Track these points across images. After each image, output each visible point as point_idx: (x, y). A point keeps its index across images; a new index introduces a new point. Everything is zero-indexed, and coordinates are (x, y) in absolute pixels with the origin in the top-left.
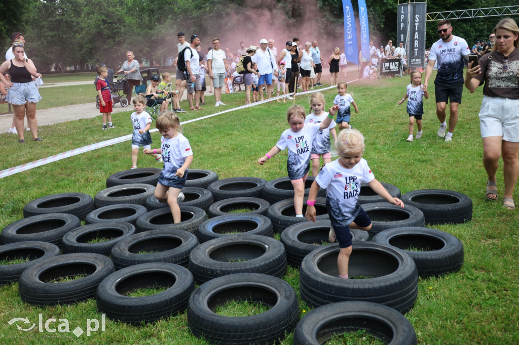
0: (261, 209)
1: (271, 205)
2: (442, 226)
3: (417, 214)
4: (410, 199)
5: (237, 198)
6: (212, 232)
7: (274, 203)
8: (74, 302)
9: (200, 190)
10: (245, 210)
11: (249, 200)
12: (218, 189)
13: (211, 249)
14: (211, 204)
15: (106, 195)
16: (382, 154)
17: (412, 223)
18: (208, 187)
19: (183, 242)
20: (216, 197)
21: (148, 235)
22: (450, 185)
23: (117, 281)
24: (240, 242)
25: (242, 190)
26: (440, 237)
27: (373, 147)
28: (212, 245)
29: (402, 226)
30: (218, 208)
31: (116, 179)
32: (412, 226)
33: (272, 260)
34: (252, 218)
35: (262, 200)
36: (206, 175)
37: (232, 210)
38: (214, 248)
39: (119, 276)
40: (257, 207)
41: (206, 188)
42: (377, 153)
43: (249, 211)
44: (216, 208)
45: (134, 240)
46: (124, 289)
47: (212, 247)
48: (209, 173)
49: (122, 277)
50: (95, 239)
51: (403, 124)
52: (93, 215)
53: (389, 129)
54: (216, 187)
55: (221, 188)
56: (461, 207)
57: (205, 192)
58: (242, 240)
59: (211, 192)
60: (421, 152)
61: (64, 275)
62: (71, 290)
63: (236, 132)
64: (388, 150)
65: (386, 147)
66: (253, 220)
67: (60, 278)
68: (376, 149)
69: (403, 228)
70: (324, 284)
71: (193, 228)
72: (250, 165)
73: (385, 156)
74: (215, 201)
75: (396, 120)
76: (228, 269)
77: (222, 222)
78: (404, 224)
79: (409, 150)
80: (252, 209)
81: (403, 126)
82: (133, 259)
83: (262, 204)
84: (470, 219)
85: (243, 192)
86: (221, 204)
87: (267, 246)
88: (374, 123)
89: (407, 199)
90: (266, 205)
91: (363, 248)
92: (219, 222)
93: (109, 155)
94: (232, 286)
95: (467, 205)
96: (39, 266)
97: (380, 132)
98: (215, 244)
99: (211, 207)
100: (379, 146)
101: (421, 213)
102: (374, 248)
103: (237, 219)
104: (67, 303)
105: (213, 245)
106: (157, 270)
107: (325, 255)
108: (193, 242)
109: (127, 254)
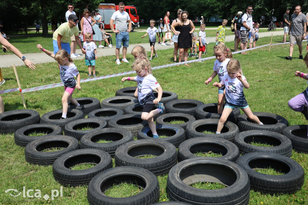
0: (187, 123)
4: (290, 131)
6: (146, 134)
12: (172, 106)
15: (108, 102)
19: (124, 137)
21: (108, 130)
23: (69, 157)
24: (153, 144)
30: (163, 118)
33: (160, 161)
36: (170, 95)
37: (174, 121)
39: (72, 154)
40: (187, 120)
45: (99, 132)
47: (135, 144)
48: (173, 94)
49: (73, 155)
50: (86, 127)
52: (93, 113)
54: (171, 104)
58: (155, 143)
66: (174, 129)
67: (53, 148)
76: (130, 162)
83: (191, 120)
85: (183, 110)
87: (165, 150)
89: (288, 131)
91: (221, 164)
96: (41, 140)
98: (138, 143)
101: (290, 143)
103: (167, 128)
104: (42, 164)
106: (95, 154)
107: (193, 164)
108: (126, 139)
109: (86, 141)
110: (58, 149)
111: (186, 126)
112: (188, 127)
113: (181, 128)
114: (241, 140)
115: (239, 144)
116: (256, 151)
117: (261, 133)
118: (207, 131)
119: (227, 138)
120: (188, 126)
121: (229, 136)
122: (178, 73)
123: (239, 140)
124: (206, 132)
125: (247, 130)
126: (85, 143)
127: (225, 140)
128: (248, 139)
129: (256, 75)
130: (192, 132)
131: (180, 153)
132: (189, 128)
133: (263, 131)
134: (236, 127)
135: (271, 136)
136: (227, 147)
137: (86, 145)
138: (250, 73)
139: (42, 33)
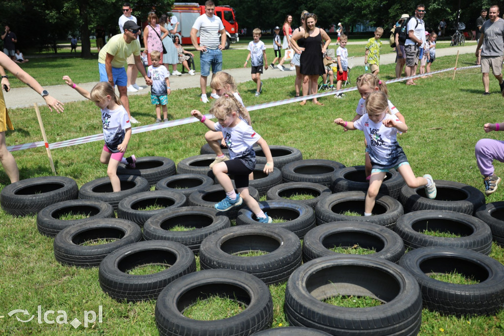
4: (489, 211)
8: (87, 265)
12: (292, 170)
13: (229, 236)
15: (188, 163)
17: (467, 243)
19: (214, 221)
21: (189, 211)
23: (126, 254)
24: (262, 234)
28: (232, 232)
30: (278, 191)
33: (273, 260)
34: (296, 207)
36: (290, 153)
37: (296, 194)
38: (233, 236)
39: (131, 249)
40: (318, 194)
41: (280, 169)
44: (275, 191)
45: (173, 213)
47: (232, 234)
48: (294, 151)
49: (132, 251)
50: (153, 205)
52: (164, 182)
54: (290, 168)
55: (296, 170)
58: (266, 232)
62: (91, 254)
76: (224, 262)
82: (154, 234)
87: (282, 243)
91: (375, 266)
96: (80, 226)
98: (237, 231)
101: (488, 232)
102: (386, 269)
103: (285, 206)
104: (82, 266)
105: (234, 232)
106: (167, 248)
107: (327, 266)
108: (218, 225)
109: (152, 228)
110: (107, 240)
111: (317, 203)
112: (319, 205)
113: (308, 206)
114: (406, 226)
115: (404, 233)
116: (431, 244)
117: (440, 215)
118: (351, 212)
119: (383, 223)
120: (319, 203)
121: (387, 220)
122: (304, 116)
123: (403, 226)
124: (349, 212)
125: (416, 210)
126: (151, 230)
127: (381, 227)
128: (419, 225)
129: (431, 119)
130: (326, 214)
131: (306, 247)
132: (322, 206)
133: (444, 211)
134: (398, 206)
135: (456, 219)
136: (383, 237)
137: (153, 234)
138: (421, 115)
139: (81, 51)
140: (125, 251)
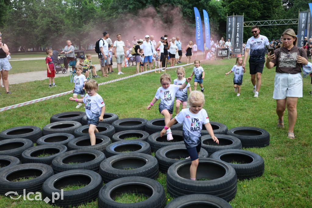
0: (144, 137)
1: (150, 135)
2: (252, 149)
3: (237, 141)
4: (233, 132)
5: (130, 131)
6: (114, 151)
7: (152, 134)
9: (107, 125)
10: (134, 138)
11: (136, 132)
12: (118, 125)
13: (113, 162)
14: (114, 134)
15: (49, 128)
16: (217, 105)
17: (234, 147)
18: (112, 124)
19: (96, 157)
20: (117, 130)
21: (75, 153)
22: (257, 125)
23: (55, 181)
24: (131, 157)
25: (133, 125)
26: (250, 155)
27: (212, 100)
28: (114, 159)
29: (228, 148)
30: (118, 136)
31: (56, 118)
32: (234, 149)
33: (150, 169)
34: (138, 143)
35: (144, 132)
36: (111, 116)
37: (126, 138)
38: (115, 161)
40: (141, 136)
41: (111, 124)
42: (214, 104)
43: (137, 138)
44: (116, 136)
45: (66, 155)
46: (59, 186)
47: (114, 160)
48: (113, 115)
49: (58, 178)
50: (42, 154)
51: (229, 87)
52: (41, 140)
53: (221, 90)
54: (117, 124)
55: (120, 124)
56: (263, 137)
57: (110, 126)
58: (132, 156)
59: (114, 126)
60: (240, 104)
61: (22, 177)
63: (130, 91)
64: (220, 103)
65: (219, 101)
66: (139, 144)
67: (20, 178)
68: (213, 102)
69: (229, 150)
70: (181, 183)
71: (102, 149)
72: (138, 110)
73: (219, 106)
74: (116, 132)
75: (225, 85)
76: (123, 174)
77: (120, 145)
78: (229, 147)
79: (232, 103)
80: (138, 137)
81: (230, 88)
82: (65, 167)
83: (144, 134)
84: (268, 145)
85: (133, 127)
86: (120, 134)
87: (147, 160)
88: (212, 86)
89: (231, 132)
90: (147, 135)
91: (205, 161)
92: (119, 145)
93: (52, 103)
94: (125, 184)
95: (267, 136)
96: (7, 171)
97: (215, 92)
98: (116, 158)
99: (114, 136)
100: (215, 100)
101: (240, 141)
103: (129, 143)
106: (80, 174)
107: (182, 166)
108: (102, 157)
109: (62, 164)
126: (62, 166)
130: (157, 144)
131: (160, 160)
140: (53, 179)
